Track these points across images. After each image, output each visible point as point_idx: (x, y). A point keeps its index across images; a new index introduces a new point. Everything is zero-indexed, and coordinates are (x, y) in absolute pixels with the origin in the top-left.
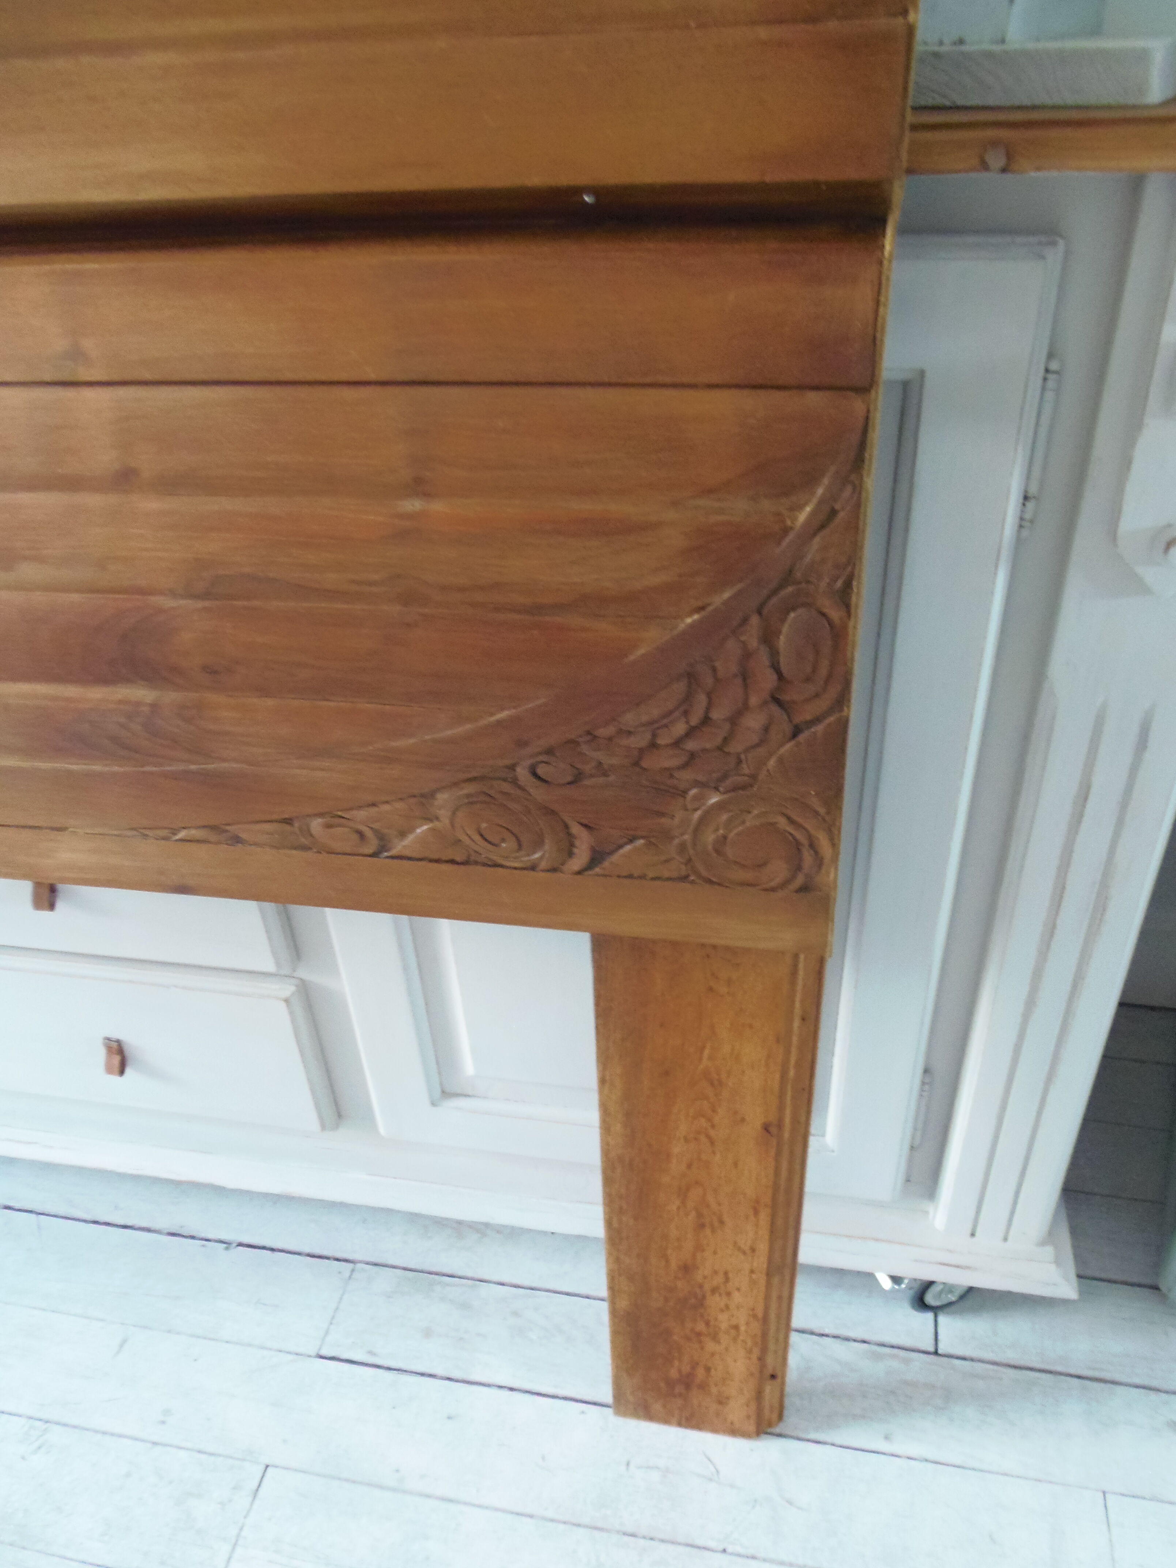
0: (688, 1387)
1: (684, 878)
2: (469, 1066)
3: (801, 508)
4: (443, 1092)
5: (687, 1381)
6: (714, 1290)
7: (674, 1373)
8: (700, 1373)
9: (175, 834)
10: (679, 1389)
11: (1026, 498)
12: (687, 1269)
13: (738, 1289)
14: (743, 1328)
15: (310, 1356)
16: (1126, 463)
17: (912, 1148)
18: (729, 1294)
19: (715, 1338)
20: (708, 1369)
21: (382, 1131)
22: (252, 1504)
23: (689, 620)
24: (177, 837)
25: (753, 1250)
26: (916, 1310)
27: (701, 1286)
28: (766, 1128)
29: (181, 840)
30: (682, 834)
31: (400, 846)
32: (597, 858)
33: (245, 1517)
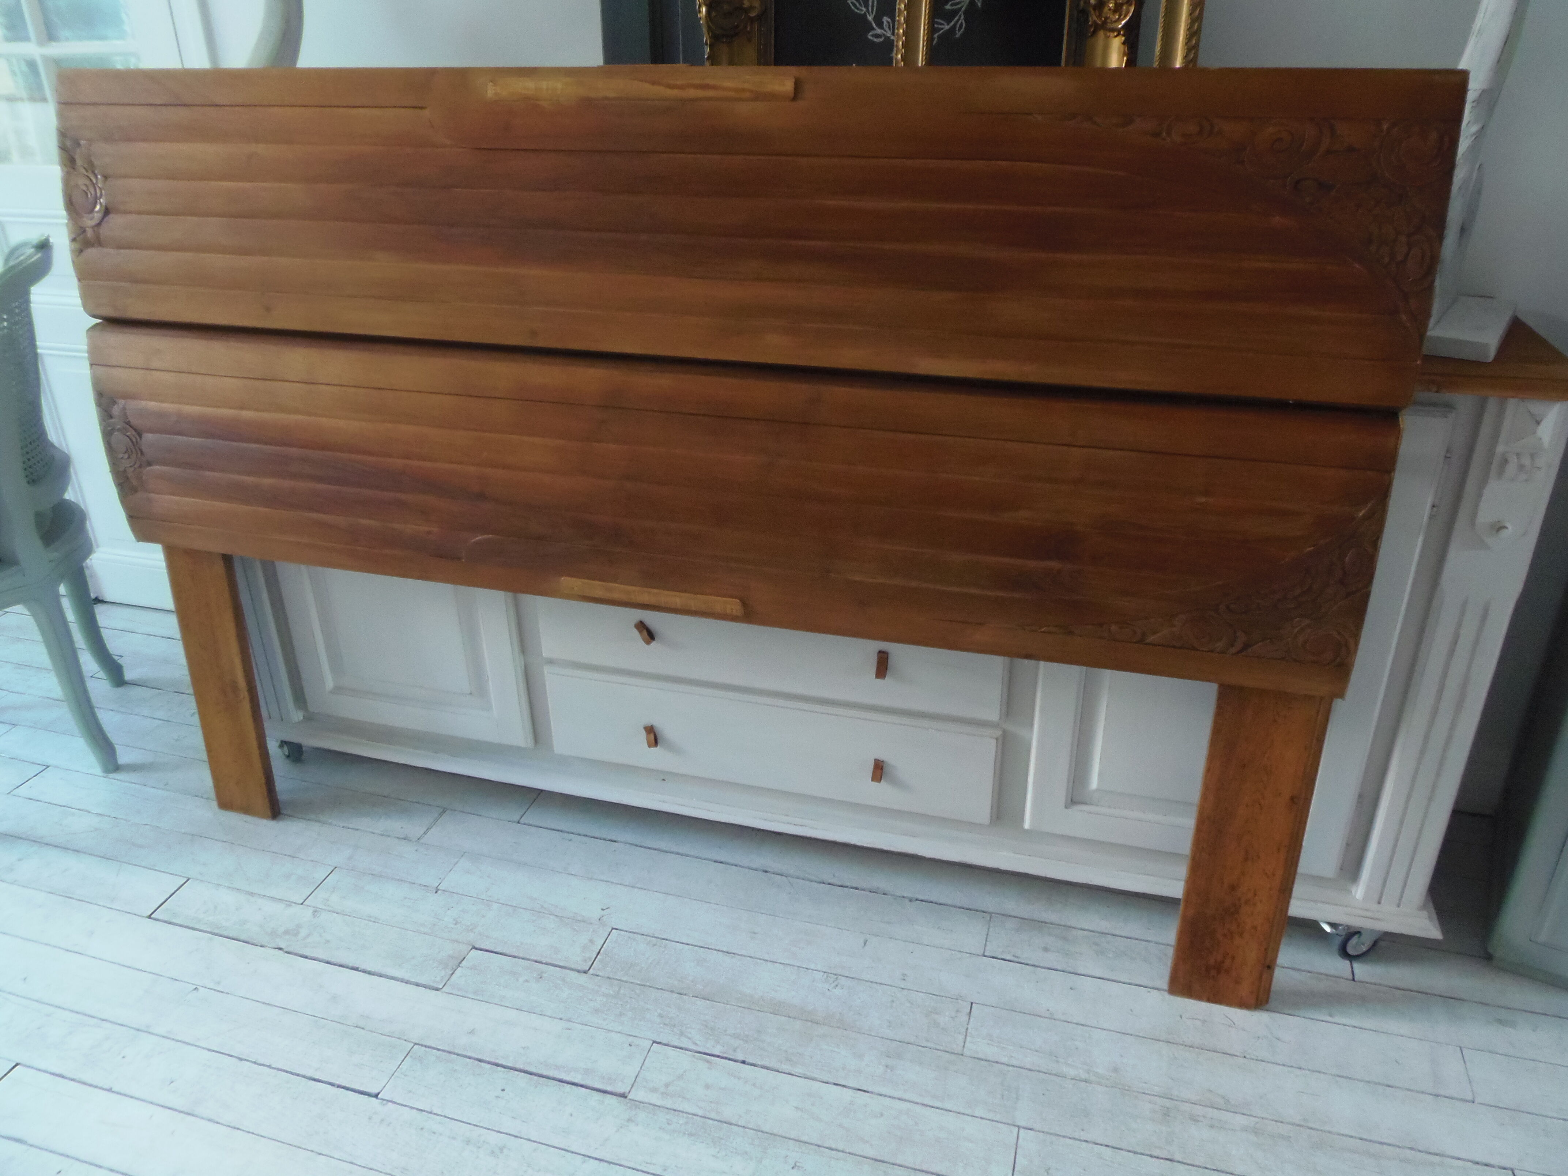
0: (1219, 972)
1: (1283, 659)
2: (1094, 783)
3: (1361, 511)
4: (1072, 801)
5: (1219, 968)
6: (1247, 902)
7: (1212, 961)
8: (1228, 962)
9: (1040, 629)
10: (1213, 973)
11: (1433, 506)
12: (1233, 888)
13: (1261, 902)
14: (1259, 928)
15: (979, 955)
16: (1480, 495)
17: (1347, 844)
18: (1255, 904)
19: (1241, 935)
20: (1233, 958)
21: (1027, 825)
22: (969, 1019)
23: (1309, 549)
24: (1042, 630)
25: (1274, 875)
26: (1342, 957)
27: (1239, 899)
28: (1292, 799)
29: (1044, 632)
30: (1288, 638)
31: (1151, 639)
32: (1246, 646)
33: (967, 1025)
